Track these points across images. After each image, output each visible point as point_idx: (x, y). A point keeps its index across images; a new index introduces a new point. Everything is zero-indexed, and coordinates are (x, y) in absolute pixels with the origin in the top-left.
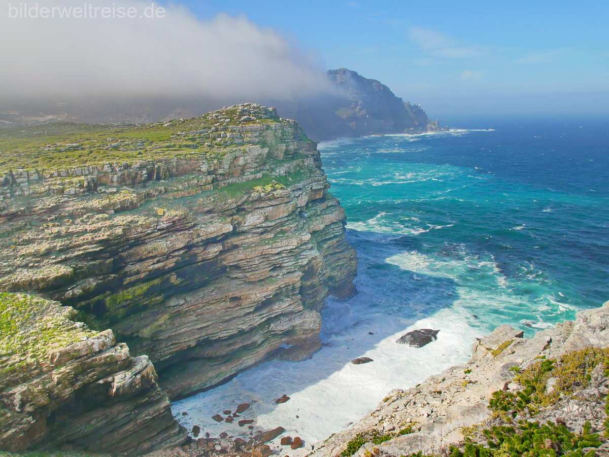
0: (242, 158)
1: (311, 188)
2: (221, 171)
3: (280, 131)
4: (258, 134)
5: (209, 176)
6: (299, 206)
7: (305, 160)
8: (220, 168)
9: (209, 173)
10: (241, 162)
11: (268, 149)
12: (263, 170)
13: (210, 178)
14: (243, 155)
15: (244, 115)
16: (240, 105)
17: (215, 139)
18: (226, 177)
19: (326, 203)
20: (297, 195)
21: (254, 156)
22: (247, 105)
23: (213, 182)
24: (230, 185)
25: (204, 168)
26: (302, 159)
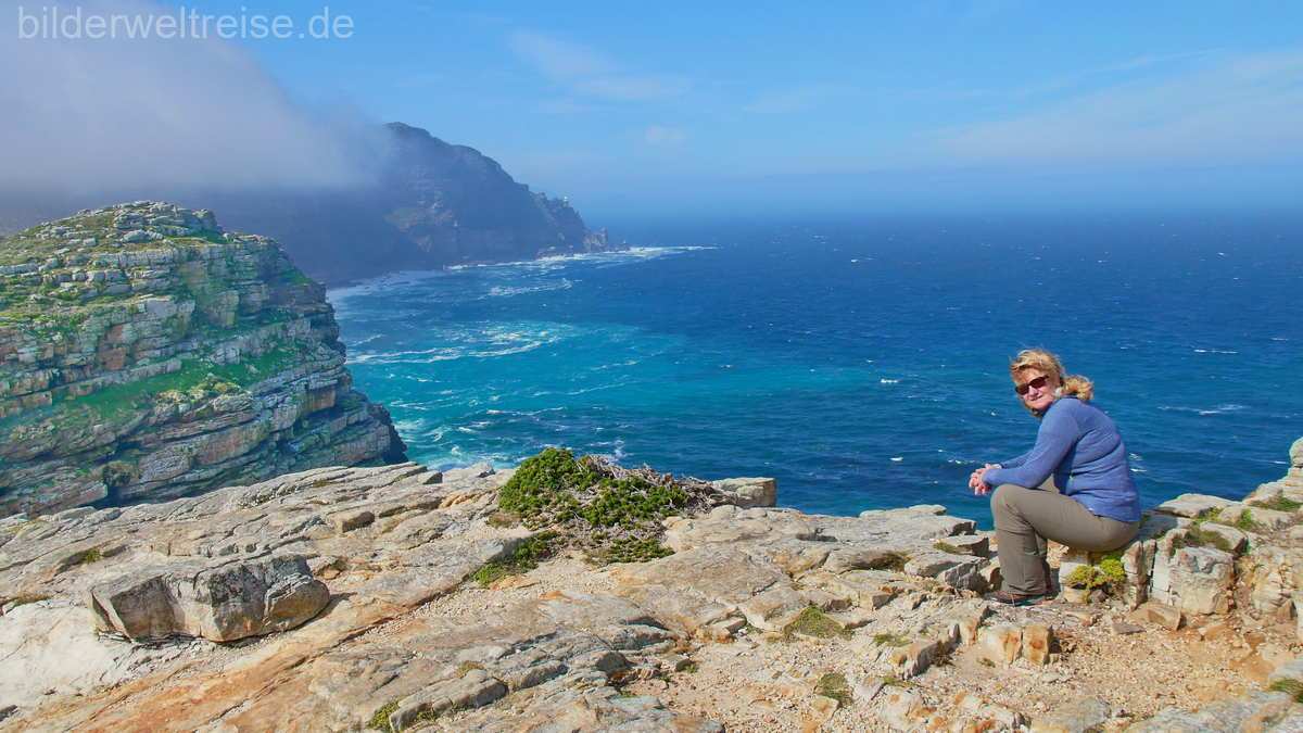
0: (128, 326)
1: (306, 386)
2: (73, 359)
3: (224, 262)
4: (168, 271)
5: (41, 373)
6: (277, 427)
7: (289, 325)
8: (70, 351)
9: (42, 365)
10: (126, 333)
11: (194, 304)
12: (183, 351)
13: (43, 377)
14: (128, 319)
15: (131, 229)
16: (122, 205)
17: (55, 284)
18: (88, 374)
19: (345, 417)
20: (271, 404)
21: (159, 320)
22: (141, 206)
23: (52, 384)
24: (96, 390)
25: (27, 354)
26: (281, 324)
